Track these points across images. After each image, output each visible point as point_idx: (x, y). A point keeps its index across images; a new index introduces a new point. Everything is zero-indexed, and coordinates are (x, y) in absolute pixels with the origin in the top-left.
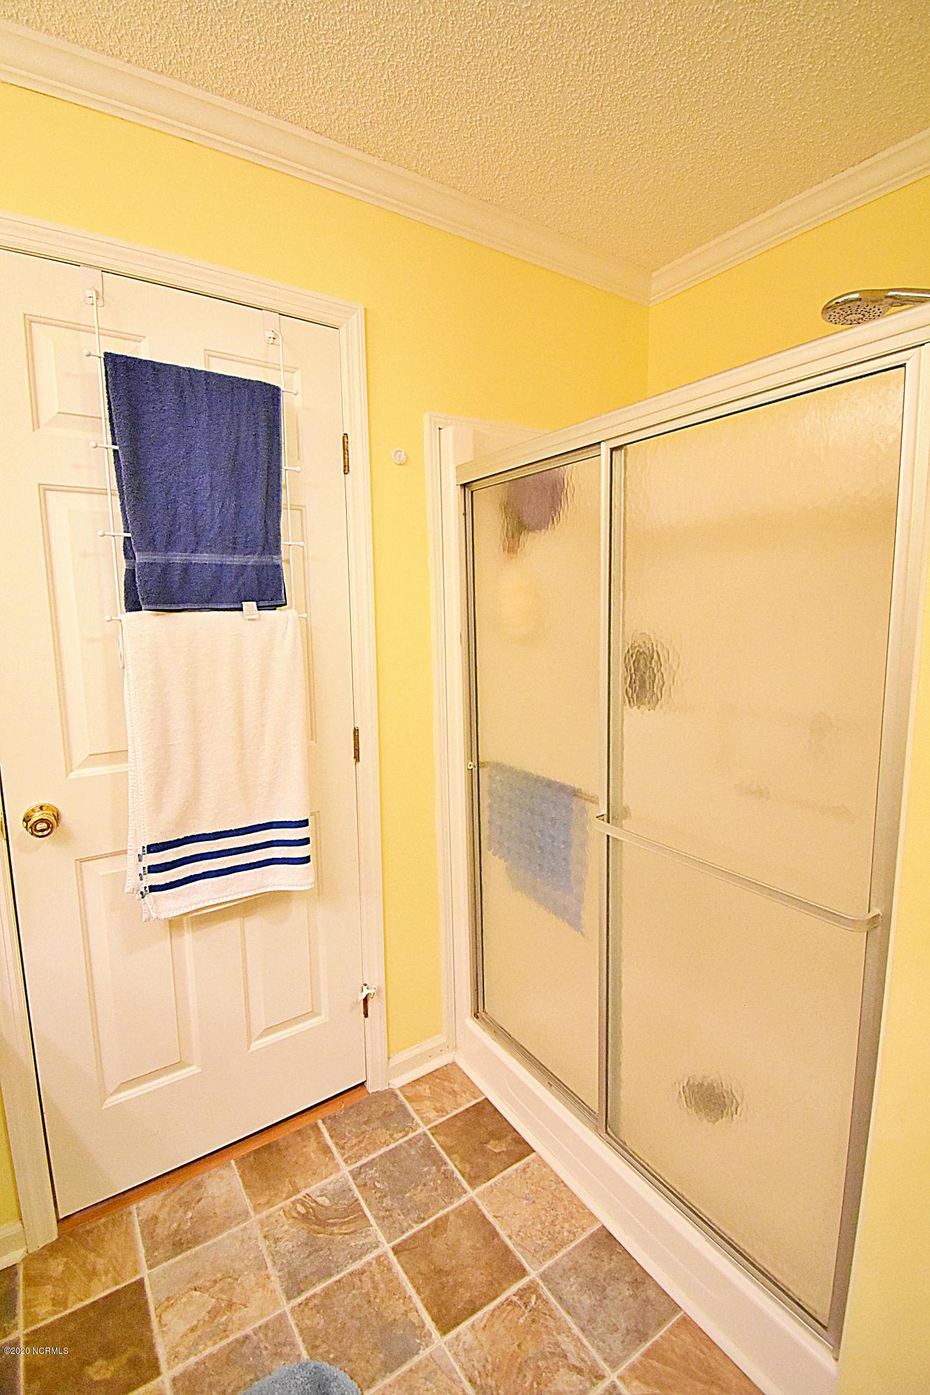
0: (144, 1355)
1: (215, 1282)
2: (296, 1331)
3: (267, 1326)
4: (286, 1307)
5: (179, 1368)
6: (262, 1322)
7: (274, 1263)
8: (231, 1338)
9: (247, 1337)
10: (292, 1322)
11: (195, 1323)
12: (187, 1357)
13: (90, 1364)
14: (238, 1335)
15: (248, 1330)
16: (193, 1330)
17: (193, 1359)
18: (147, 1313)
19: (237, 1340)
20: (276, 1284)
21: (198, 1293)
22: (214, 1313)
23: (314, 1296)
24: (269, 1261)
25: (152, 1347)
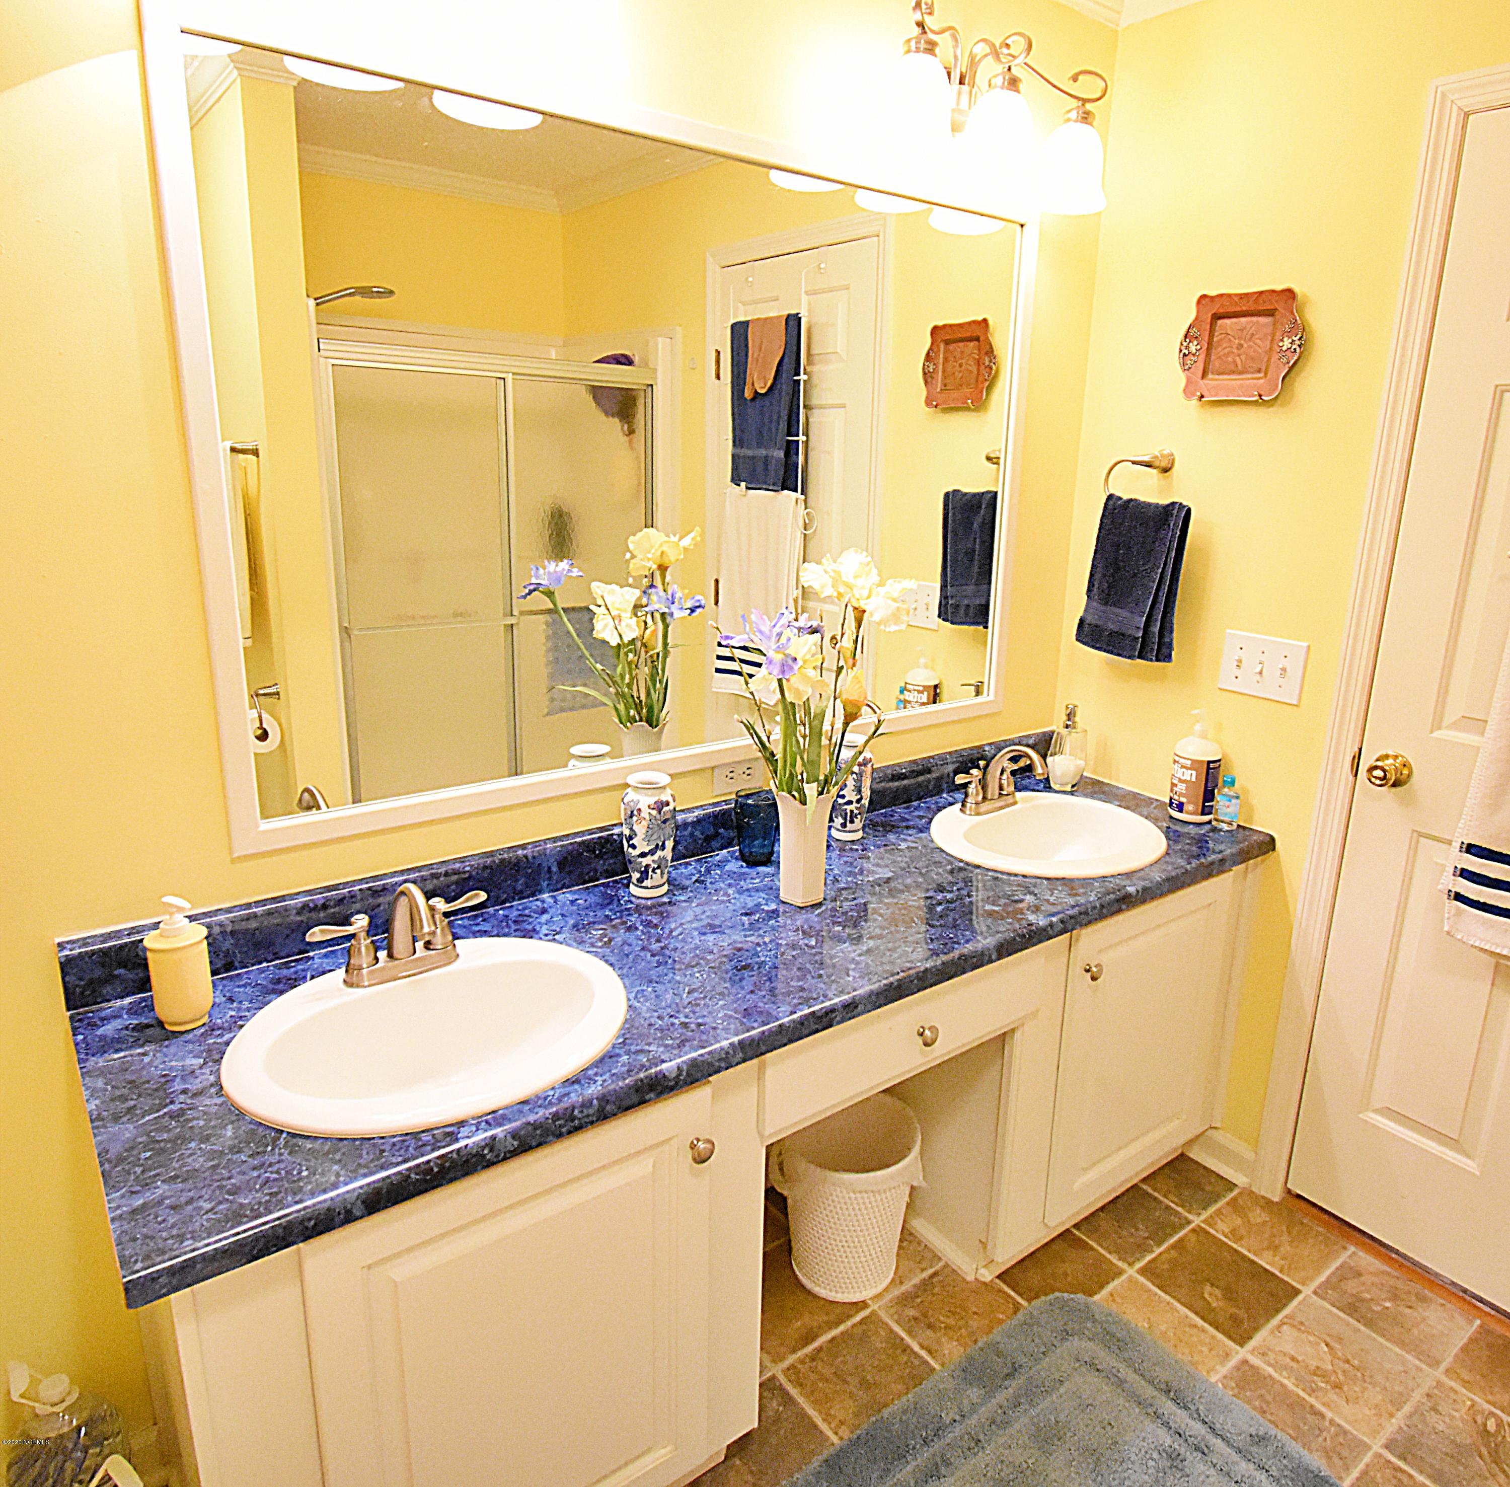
0: (1245, 1325)
1: (1347, 1361)
2: (1361, 1466)
3: (1345, 1433)
4: (1377, 1447)
5: (1255, 1361)
6: (1347, 1427)
7: (1411, 1416)
8: (1312, 1400)
9: (1323, 1416)
10: (1367, 1459)
11: (1300, 1359)
12: (1270, 1365)
13: (1212, 1285)
14: (1319, 1407)
15: (1329, 1415)
16: (1293, 1359)
17: (1270, 1370)
18: (1278, 1311)
19: (1312, 1406)
20: (1391, 1426)
21: (1326, 1349)
22: (1317, 1372)
23: (1411, 1476)
24: (1407, 1409)
25: (1256, 1329)
